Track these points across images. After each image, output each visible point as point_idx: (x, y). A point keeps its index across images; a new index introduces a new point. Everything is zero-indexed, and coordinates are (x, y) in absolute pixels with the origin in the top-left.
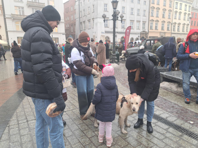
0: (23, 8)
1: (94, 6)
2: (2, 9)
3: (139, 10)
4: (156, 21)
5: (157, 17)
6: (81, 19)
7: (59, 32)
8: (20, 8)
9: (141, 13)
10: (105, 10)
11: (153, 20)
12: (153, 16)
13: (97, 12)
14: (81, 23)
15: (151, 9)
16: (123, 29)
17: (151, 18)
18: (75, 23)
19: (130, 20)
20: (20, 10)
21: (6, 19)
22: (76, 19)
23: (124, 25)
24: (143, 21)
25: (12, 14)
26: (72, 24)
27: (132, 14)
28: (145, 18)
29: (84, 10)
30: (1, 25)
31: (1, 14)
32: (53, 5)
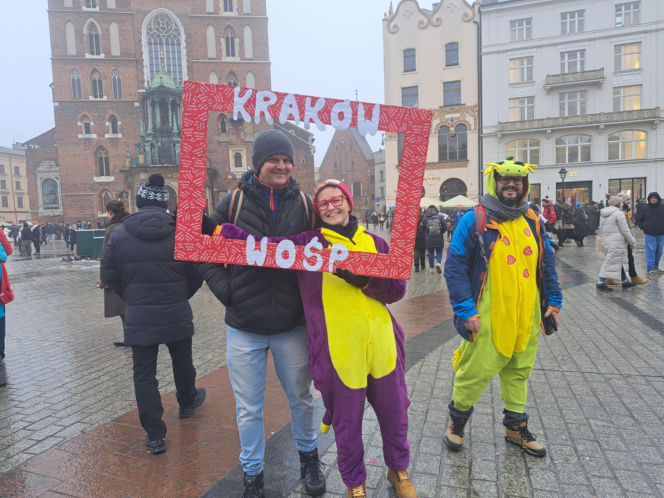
2: (477, 114)
7: (651, 156)
20: (524, 107)
21: (485, 140)
25: (500, 123)
30: (469, 158)
31: (473, 128)
32: (637, 66)
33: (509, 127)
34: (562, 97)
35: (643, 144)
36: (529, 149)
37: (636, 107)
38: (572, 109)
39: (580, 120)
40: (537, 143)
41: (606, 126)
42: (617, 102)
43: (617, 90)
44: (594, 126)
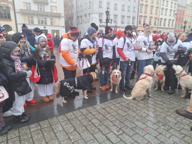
0: (30, 4)
1: (90, 2)
2: (13, 4)
3: (129, 7)
4: (144, 17)
5: (146, 13)
6: (78, 13)
7: (60, 25)
8: (27, 4)
9: (131, 9)
10: (100, 6)
11: (141, 15)
12: (141, 12)
13: (93, 9)
14: (78, 17)
15: (140, 6)
16: (115, 24)
17: (140, 14)
18: (73, 17)
19: (122, 16)
20: (28, 6)
21: (16, 14)
22: (73, 14)
23: (116, 21)
24: (133, 17)
25: (21, 9)
26: (70, 17)
27: (123, 10)
28: (134, 14)
29: (81, 6)
30: (11, 18)
31: (12, 9)
32: (55, 2)
33: (24, 11)
34: (38, 6)
35: (58, 22)
36: (30, 19)
37: (56, 12)
38: (41, 9)
39: (43, 13)
40: (32, 17)
41: (50, 16)
42: (51, 9)
43: (51, 6)
44: (47, 15)
